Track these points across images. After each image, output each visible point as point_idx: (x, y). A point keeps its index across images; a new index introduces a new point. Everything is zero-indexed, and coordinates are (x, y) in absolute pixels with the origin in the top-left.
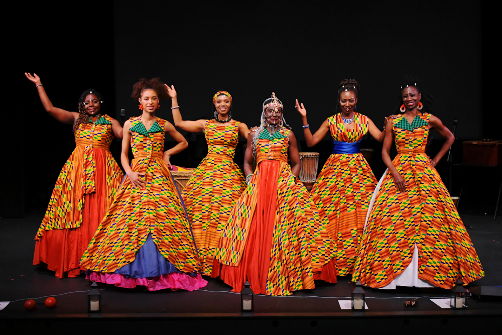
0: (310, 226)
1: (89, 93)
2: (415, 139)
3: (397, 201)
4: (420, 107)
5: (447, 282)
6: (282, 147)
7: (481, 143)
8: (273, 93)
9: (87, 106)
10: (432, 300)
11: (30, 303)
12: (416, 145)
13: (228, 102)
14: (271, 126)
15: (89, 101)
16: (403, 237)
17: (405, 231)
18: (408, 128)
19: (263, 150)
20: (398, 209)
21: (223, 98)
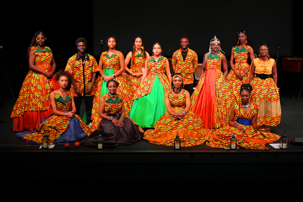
0: (230, 103)
1: (40, 34)
2: (241, 57)
4: (246, 42)
6: (217, 63)
7: (292, 59)
8: (215, 36)
11: (67, 145)
12: (241, 60)
14: (214, 52)
19: (208, 64)
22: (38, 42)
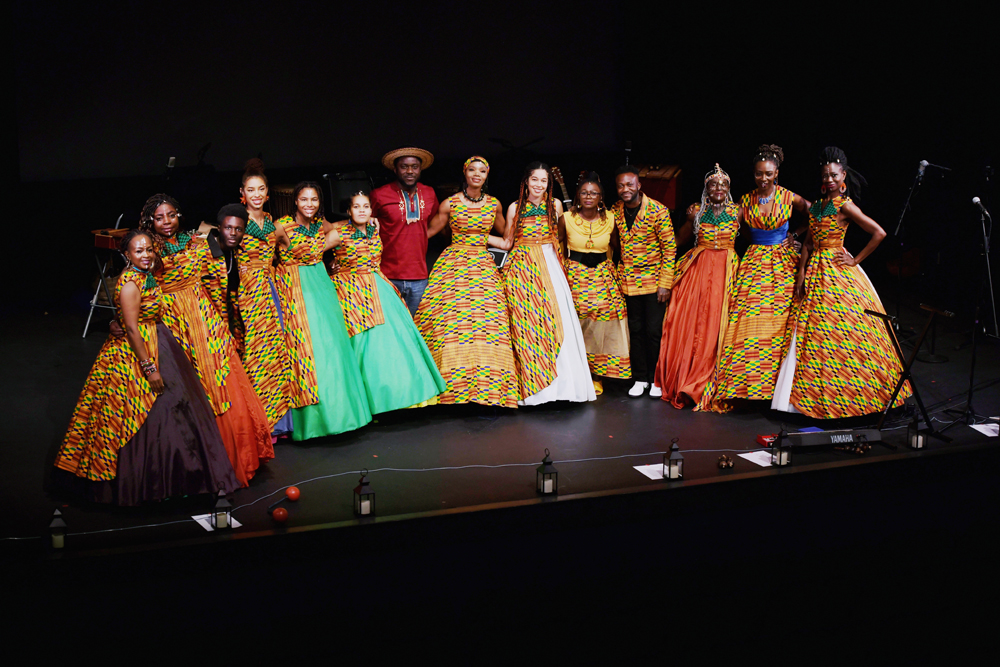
9: (159, 223)
10: (741, 455)
13: (483, 172)
15: (162, 215)
21: (478, 165)
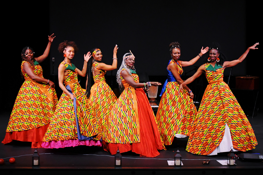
1: (27, 49)
2: (218, 75)
3: (212, 108)
4: (218, 60)
5: (244, 148)
7: (245, 77)
9: (27, 56)
12: (219, 78)
15: (28, 53)
16: (217, 127)
17: (218, 123)
18: (213, 70)
20: (213, 112)
22: (27, 57)
